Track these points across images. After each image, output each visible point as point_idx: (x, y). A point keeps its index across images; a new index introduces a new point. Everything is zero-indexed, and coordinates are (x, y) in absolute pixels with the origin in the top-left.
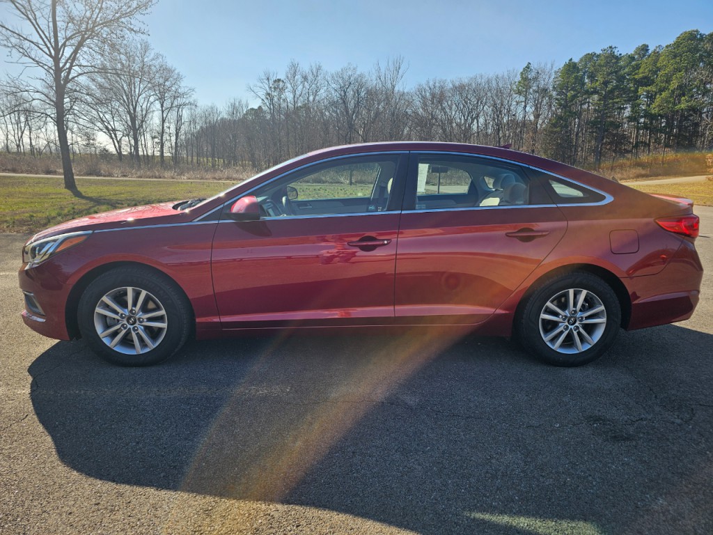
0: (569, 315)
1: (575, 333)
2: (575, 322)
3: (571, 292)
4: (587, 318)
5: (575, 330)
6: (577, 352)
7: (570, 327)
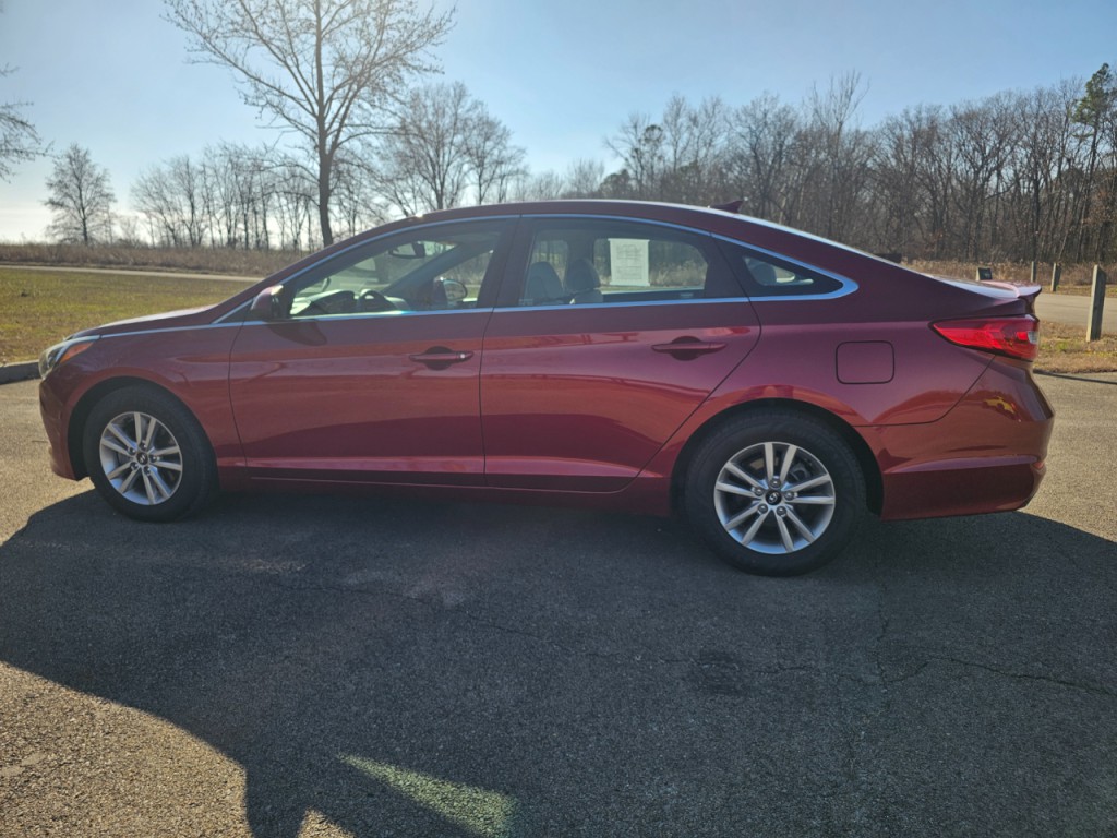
0: (767, 488)
1: (779, 519)
2: (778, 501)
3: (769, 447)
4: (802, 493)
5: (780, 514)
6: (783, 552)
7: (770, 507)
